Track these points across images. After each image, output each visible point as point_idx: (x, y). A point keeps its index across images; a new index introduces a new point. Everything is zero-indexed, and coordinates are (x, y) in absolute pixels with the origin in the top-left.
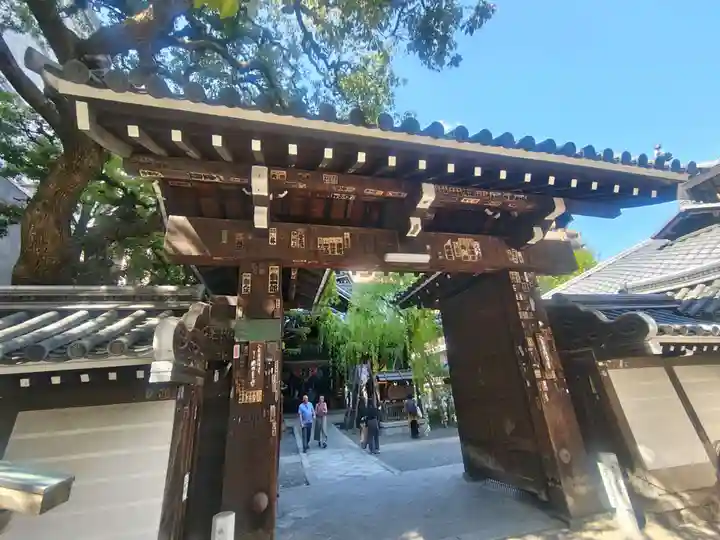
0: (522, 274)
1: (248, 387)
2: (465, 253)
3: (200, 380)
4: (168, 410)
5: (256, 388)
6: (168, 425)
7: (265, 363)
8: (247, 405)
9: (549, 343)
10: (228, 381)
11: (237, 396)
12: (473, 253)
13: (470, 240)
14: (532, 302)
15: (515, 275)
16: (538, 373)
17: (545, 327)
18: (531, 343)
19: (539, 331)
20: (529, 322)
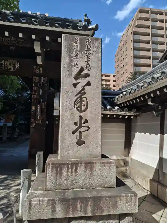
0: (40, 78)
9: (42, 110)
12: (15, 67)
13: (15, 61)
14: (41, 91)
15: (36, 78)
16: (32, 120)
17: (43, 102)
18: (33, 108)
19: (40, 103)
20: (37, 99)
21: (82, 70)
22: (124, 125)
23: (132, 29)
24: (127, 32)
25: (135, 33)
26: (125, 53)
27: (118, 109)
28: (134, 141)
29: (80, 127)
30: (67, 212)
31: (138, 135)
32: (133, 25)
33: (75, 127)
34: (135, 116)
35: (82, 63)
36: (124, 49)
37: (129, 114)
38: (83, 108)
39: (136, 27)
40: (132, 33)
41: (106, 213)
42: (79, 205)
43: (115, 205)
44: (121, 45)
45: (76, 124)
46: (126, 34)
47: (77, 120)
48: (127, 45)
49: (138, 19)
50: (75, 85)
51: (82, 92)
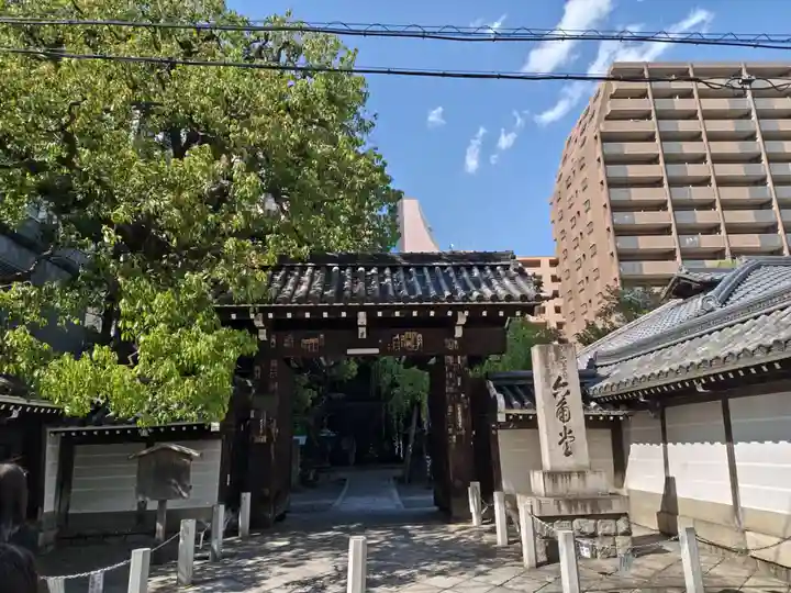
0: (455, 357)
1: (258, 434)
2: (408, 343)
3: (234, 430)
4: (219, 444)
5: (263, 434)
6: (219, 450)
7: (268, 420)
8: (260, 444)
9: (464, 411)
10: (248, 429)
11: (253, 439)
12: (415, 344)
13: (415, 333)
14: (459, 379)
15: (450, 359)
16: (450, 430)
17: (466, 398)
18: (450, 409)
19: (459, 400)
20: (453, 394)
21: (560, 379)
22: (609, 431)
23: (597, 126)
24: (582, 133)
25: (607, 138)
26: (583, 197)
27: (595, 407)
28: (630, 459)
29: (565, 438)
30: (570, 511)
31: (633, 447)
32: (597, 111)
33: (561, 438)
34: (626, 416)
35: (559, 373)
36: (577, 185)
37: (616, 413)
38: (566, 418)
39: (607, 118)
40: (599, 139)
41: (603, 512)
42: (579, 506)
43: (610, 506)
44: (566, 170)
45: (561, 434)
46: (581, 139)
47: (562, 430)
48: (584, 174)
49: (612, 97)
50: (555, 395)
51: (563, 402)
